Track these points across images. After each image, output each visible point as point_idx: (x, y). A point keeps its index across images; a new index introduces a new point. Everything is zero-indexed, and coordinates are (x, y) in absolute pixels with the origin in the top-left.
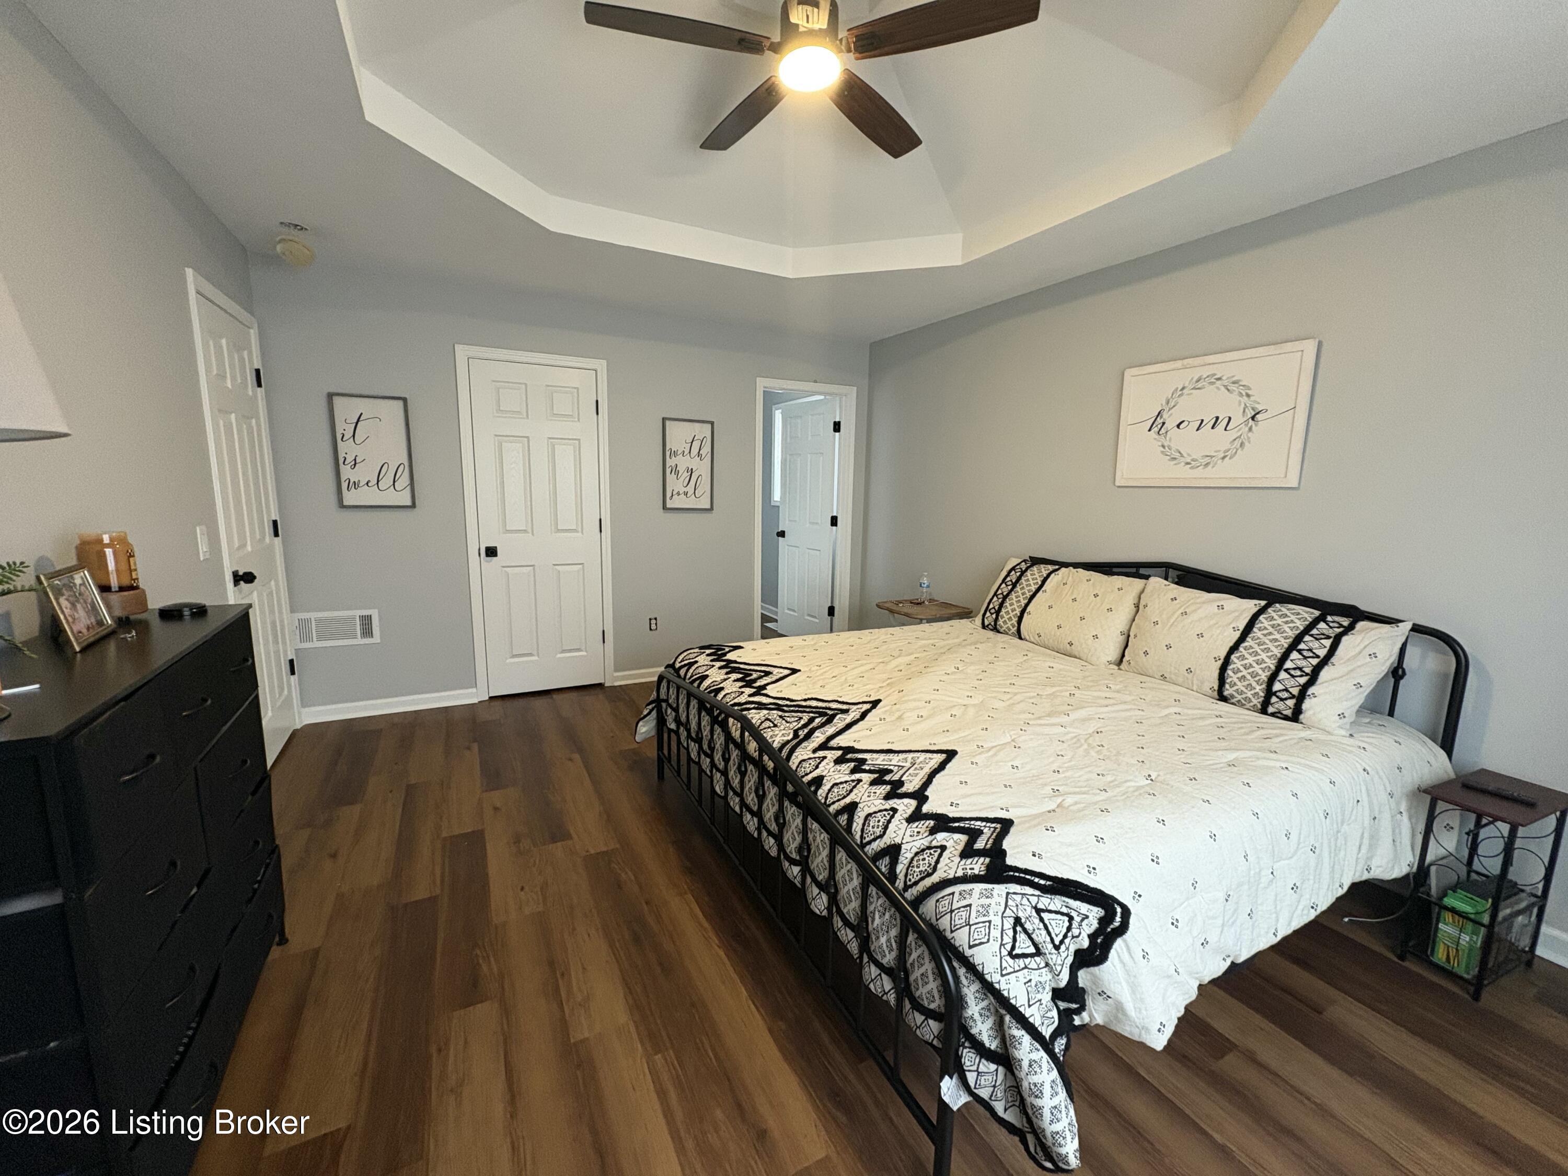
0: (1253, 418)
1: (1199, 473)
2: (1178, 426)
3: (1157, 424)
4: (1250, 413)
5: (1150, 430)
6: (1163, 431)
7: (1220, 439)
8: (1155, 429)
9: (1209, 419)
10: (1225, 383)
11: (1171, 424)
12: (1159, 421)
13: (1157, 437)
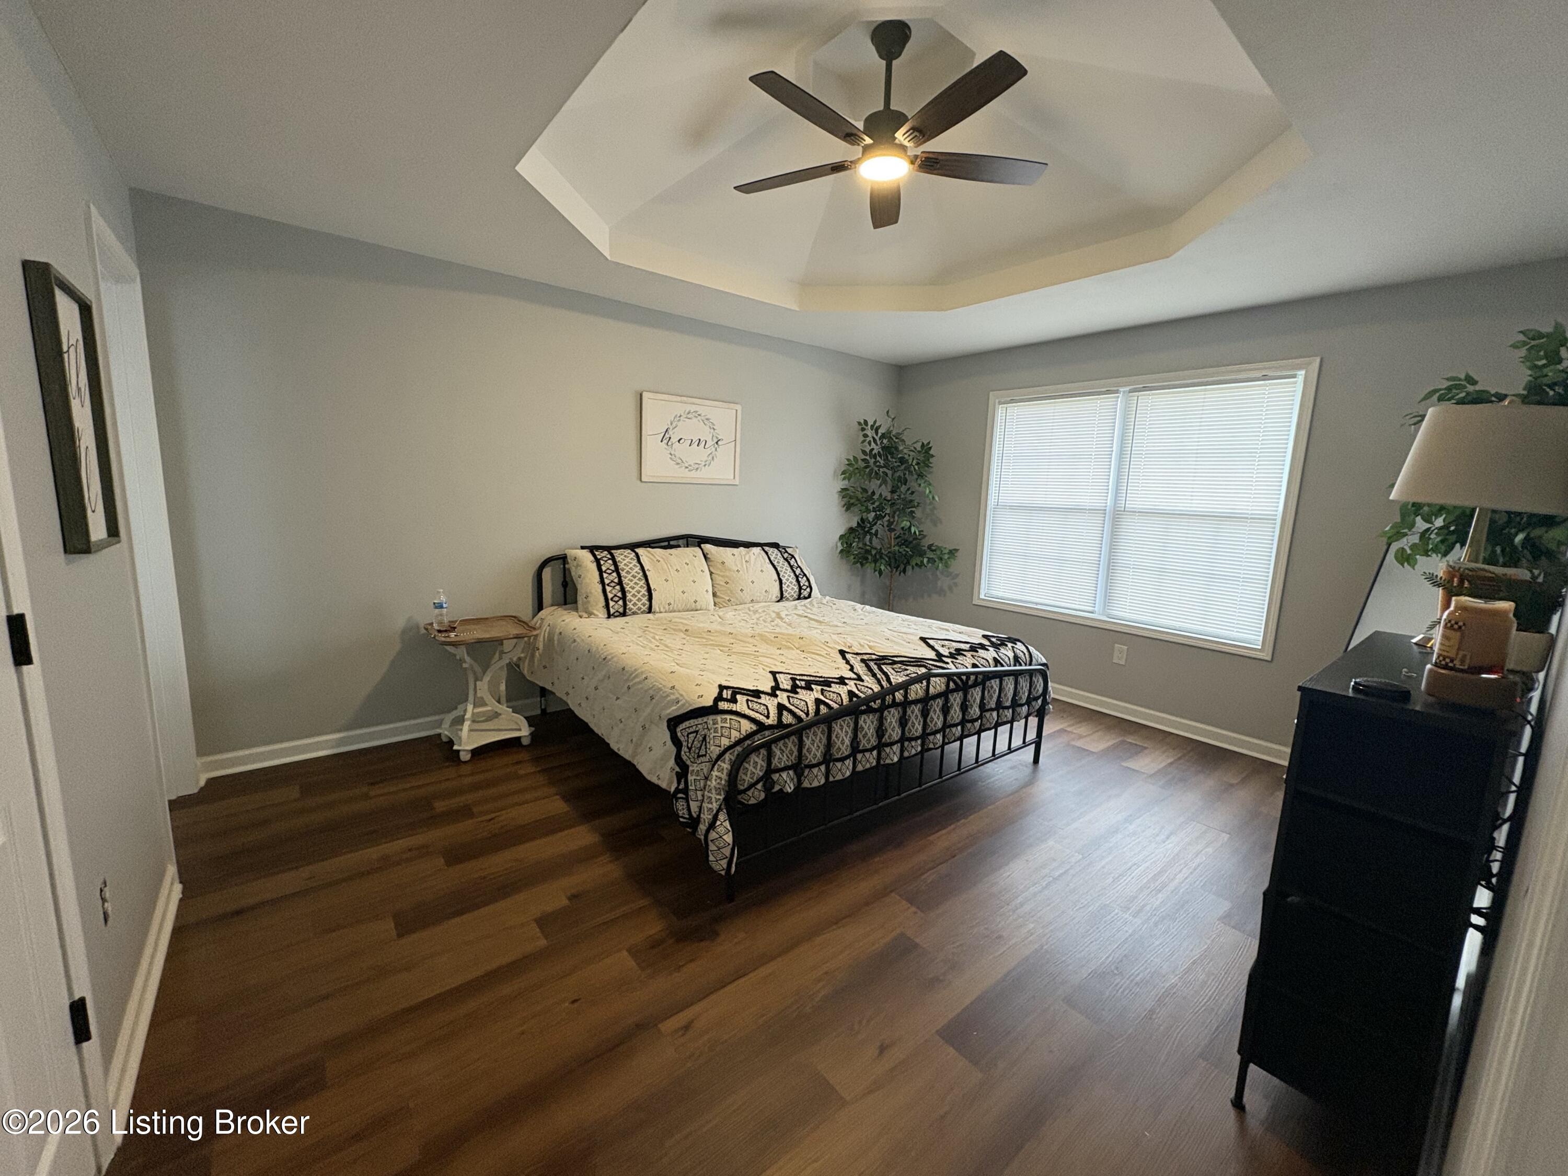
0: (717, 443)
1: (693, 474)
2: (679, 441)
3: (666, 437)
4: (716, 440)
5: (662, 441)
6: (670, 443)
7: (700, 454)
8: (665, 441)
9: (695, 439)
10: (703, 418)
11: (674, 439)
12: (667, 436)
13: (666, 447)
